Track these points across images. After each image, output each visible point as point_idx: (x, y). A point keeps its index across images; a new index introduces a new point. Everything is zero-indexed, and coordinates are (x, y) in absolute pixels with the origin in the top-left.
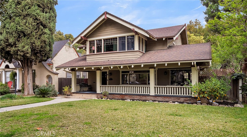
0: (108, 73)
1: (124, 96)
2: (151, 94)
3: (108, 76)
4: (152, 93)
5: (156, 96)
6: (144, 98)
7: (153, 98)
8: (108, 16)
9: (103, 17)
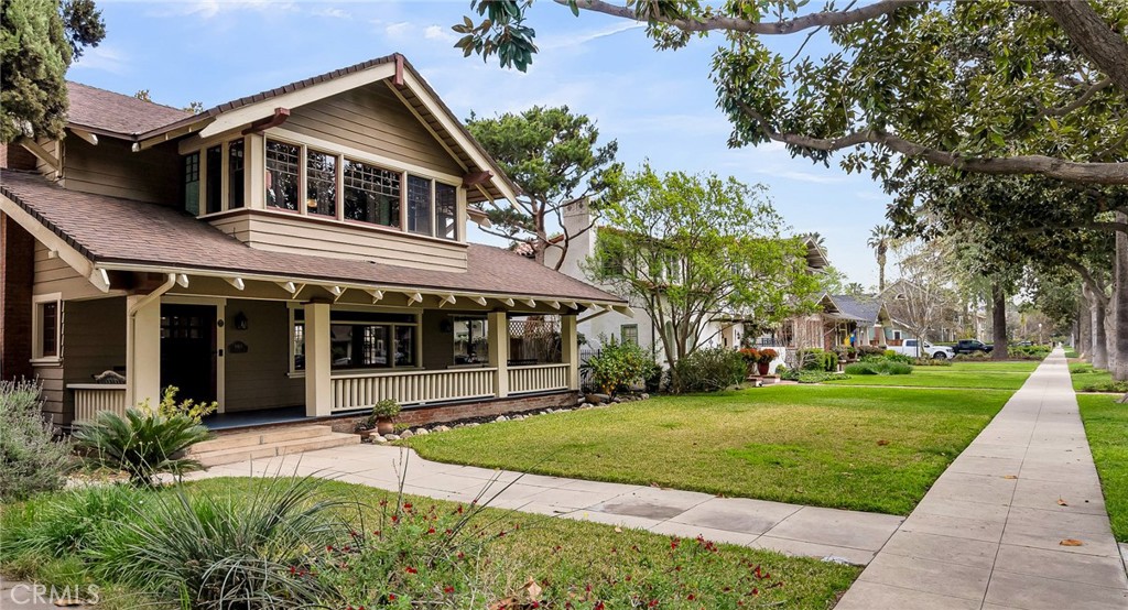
0: (221, 316)
1: (430, 411)
2: (501, 396)
3: (221, 331)
4: (503, 393)
5: (511, 398)
6: (485, 411)
7: (505, 407)
8: (407, 78)
9: (386, 71)
